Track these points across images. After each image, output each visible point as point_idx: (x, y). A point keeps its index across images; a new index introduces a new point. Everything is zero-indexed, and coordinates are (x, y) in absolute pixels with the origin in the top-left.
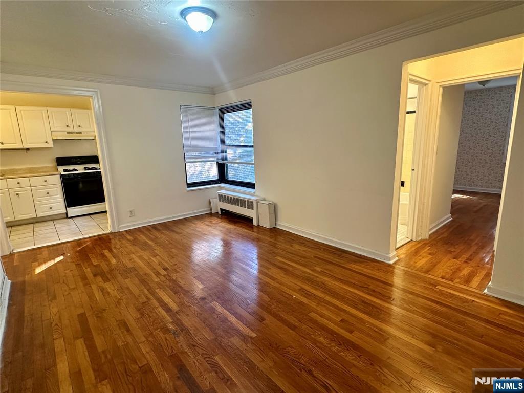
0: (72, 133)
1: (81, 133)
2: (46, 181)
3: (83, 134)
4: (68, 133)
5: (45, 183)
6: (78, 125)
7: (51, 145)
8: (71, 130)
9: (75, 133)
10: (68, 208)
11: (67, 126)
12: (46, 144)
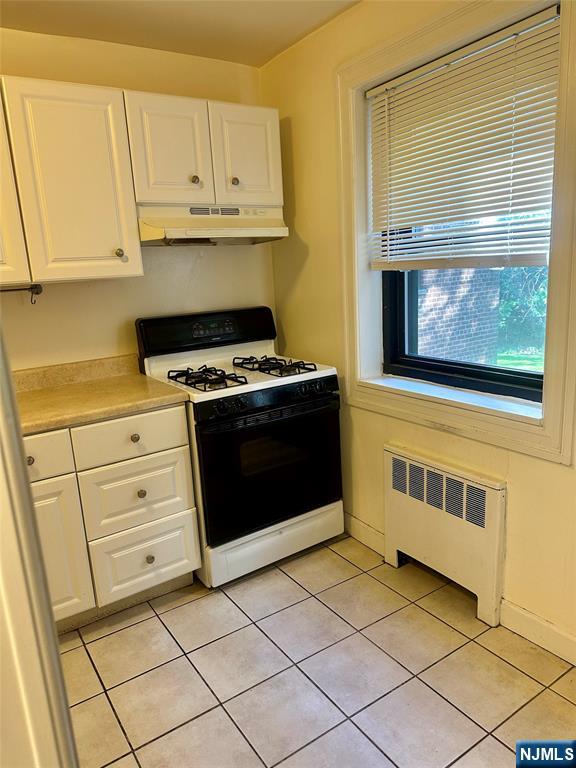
0: (205, 211)
1: (236, 211)
2: (135, 439)
3: (242, 216)
4: (193, 211)
5: (133, 449)
6: (230, 175)
7: (134, 267)
8: (202, 197)
9: (215, 212)
10: (209, 551)
11: (195, 180)
12: (118, 262)
